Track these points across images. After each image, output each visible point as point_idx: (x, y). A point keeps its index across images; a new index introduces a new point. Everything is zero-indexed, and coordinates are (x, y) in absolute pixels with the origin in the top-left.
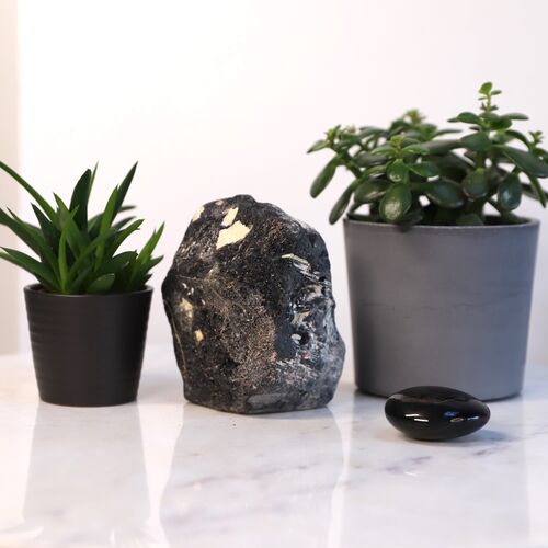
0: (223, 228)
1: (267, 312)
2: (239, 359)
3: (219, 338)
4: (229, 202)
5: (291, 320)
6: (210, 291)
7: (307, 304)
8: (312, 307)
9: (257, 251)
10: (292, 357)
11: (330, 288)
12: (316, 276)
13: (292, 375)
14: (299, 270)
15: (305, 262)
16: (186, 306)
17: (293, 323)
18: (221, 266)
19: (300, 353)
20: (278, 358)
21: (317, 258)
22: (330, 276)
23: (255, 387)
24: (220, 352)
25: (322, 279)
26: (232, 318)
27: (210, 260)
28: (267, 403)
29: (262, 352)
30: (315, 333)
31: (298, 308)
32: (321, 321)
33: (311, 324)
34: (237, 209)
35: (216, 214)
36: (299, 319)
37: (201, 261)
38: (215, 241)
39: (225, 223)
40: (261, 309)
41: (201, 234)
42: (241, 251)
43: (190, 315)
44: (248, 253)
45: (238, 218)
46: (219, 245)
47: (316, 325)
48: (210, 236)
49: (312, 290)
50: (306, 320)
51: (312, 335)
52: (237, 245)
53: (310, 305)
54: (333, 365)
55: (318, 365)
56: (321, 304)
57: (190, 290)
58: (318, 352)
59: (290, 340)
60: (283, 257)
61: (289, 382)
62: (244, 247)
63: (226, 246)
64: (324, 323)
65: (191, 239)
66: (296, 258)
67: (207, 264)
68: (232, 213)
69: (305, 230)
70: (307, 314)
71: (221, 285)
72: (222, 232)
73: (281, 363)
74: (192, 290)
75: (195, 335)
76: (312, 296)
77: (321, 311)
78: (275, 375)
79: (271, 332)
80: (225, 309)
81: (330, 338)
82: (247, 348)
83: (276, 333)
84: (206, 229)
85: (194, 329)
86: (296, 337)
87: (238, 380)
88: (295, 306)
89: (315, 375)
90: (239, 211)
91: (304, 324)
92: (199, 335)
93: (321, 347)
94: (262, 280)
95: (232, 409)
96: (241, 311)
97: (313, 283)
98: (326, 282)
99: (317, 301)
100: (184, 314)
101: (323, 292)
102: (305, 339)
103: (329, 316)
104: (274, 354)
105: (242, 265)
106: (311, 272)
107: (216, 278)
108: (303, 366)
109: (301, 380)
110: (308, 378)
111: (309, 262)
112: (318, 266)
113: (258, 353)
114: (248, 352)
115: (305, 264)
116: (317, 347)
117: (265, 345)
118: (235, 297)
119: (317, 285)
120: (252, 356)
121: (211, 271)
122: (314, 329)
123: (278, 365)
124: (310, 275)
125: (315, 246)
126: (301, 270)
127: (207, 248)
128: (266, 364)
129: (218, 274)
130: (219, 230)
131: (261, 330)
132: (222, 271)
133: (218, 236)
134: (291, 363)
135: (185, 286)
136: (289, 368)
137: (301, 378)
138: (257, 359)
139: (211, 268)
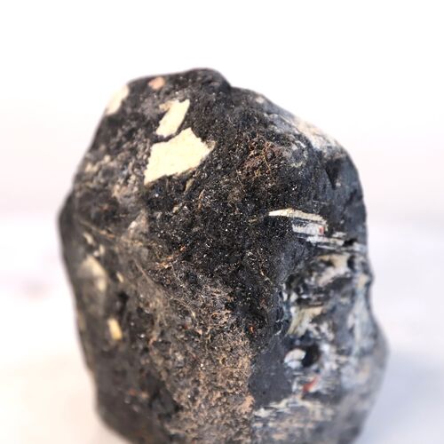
0: (159, 140)
1: (238, 323)
2: (184, 397)
3: (146, 350)
5: (287, 328)
6: (131, 262)
7: (319, 291)
8: (327, 298)
9: (221, 198)
10: (288, 392)
11: (365, 255)
12: (338, 238)
13: (285, 424)
15: (318, 218)
16: (94, 267)
17: (291, 330)
18: (151, 219)
19: (300, 383)
20: (255, 406)
21: (340, 208)
22: (364, 235)
24: (149, 375)
25: (349, 243)
26: (171, 323)
27: (130, 203)
29: (225, 394)
30: (332, 343)
31: (299, 301)
32: (344, 318)
33: (324, 328)
34: (187, 103)
35: (147, 108)
36: (301, 320)
38: (142, 165)
39: (164, 129)
40: (225, 317)
41: (119, 144)
42: (190, 197)
43: (102, 286)
44: (204, 199)
45: (187, 123)
46: (152, 174)
47: (334, 329)
48: (134, 151)
49: (330, 264)
50: (317, 320)
51: (325, 348)
52: (183, 179)
54: (364, 390)
55: (334, 396)
56: (347, 288)
57: (97, 248)
58: (337, 374)
59: (282, 368)
60: (273, 214)
61: (276, 437)
62: (195, 187)
63: (162, 180)
64: (350, 321)
65: (103, 148)
66: (298, 214)
67: (126, 212)
68: (177, 110)
69: (320, 154)
70: (317, 311)
71: (150, 257)
72: (157, 149)
73: (263, 413)
74: (102, 249)
75: (107, 327)
76: (329, 276)
77: (345, 300)
79: (245, 362)
80: (157, 302)
82: (196, 381)
83: (253, 362)
84: (130, 136)
85: (107, 317)
86: (294, 358)
87: (181, 432)
88: (294, 297)
89: (329, 412)
90: (191, 109)
91: (312, 327)
92: (115, 329)
93: (341, 365)
94: (228, 261)
96: (187, 313)
97: (331, 252)
98: (357, 247)
99: (339, 284)
100: (91, 281)
101: (350, 263)
102: (312, 355)
103: (359, 306)
104: (249, 400)
105: (191, 226)
106: (328, 234)
107: (141, 240)
108: (307, 404)
109: (301, 430)
110: (315, 422)
111: (324, 218)
112: (342, 222)
113: (219, 395)
114: (200, 389)
115: (316, 222)
116: (335, 367)
117: (231, 382)
118: (175, 288)
119: (340, 253)
120: (207, 397)
121: (134, 224)
122: (331, 336)
123: (256, 417)
124: (326, 240)
125: (338, 184)
126: (307, 236)
127: (128, 177)
128: (233, 417)
129: (146, 235)
130: (151, 144)
131: (224, 355)
132: (152, 230)
133: (149, 154)
134: (282, 406)
135: (90, 240)
136: (279, 416)
137: (301, 426)
138: (217, 405)
139: (134, 219)
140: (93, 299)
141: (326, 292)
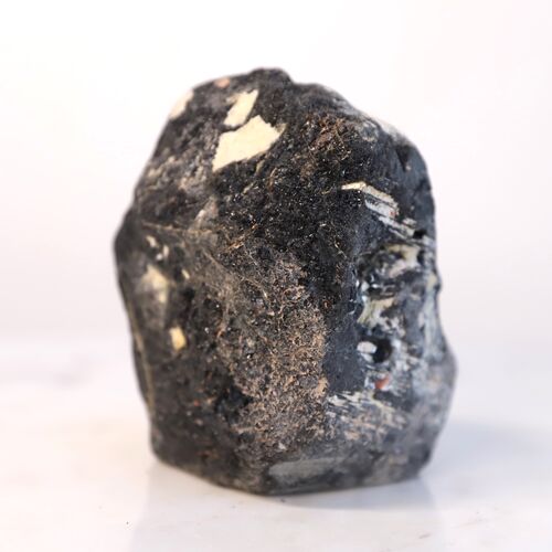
0: (225, 129)
1: (311, 299)
2: (251, 389)
3: (213, 346)
4: (241, 82)
5: (358, 315)
6: (198, 253)
7: (389, 282)
8: (398, 290)
9: (292, 175)
10: (357, 386)
11: (434, 251)
12: (408, 228)
13: (357, 422)
14: (375, 216)
15: (389, 199)
16: (156, 280)
17: (361, 319)
18: (220, 203)
19: (373, 379)
20: (330, 391)
21: (410, 193)
22: (433, 229)
23: (282, 447)
24: (216, 374)
25: (419, 234)
26: (240, 308)
27: (199, 192)
28: (306, 474)
29: (298, 377)
30: (403, 339)
31: (371, 290)
32: (414, 315)
33: (395, 323)
34: (255, 94)
35: (214, 102)
36: (373, 313)
37: (182, 194)
38: (210, 156)
39: (230, 121)
40: (299, 293)
41: (186, 142)
42: (261, 175)
43: (162, 298)
44: (274, 179)
45: (257, 110)
46: (219, 163)
47: (405, 324)
48: (201, 145)
49: (400, 256)
50: (387, 313)
51: (397, 344)
52: (253, 162)
53: (395, 285)
54: (435, 401)
55: (406, 402)
56: (417, 283)
57: (161, 251)
58: (408, 376)
59: (355, 355)
60: (344, 188)
61: (349, 436)
62: (267, 167)
63: (232, 165)
64: (421, 320)
65: (166, 151)
66: (370, 190)
67: (194, 201)
68: (246, 101)
69: (389, 138)
70: (388, 303)
71: (220, 242)
72: (225, 138)
73: (335, 400)
74: (166, 250)
75: (169, 337)
76: (399, 268)
77: (416, 297)
78: (324, 425)
79: (319, 339)
80: (227, 289)
81: (431, 351)
82: (268, 368)
83: (328, 340)
84: (196, 132)
85: (169, 326)
86: (367, 349)
87: (249, 430)
88: (365, 286)
89: (400, 419)
90: (260, 97)
91: (382, 321)
92: (178, 337)
93: (413, 367)
94: (301, 234)
95: (237, 482)
96: (259, 294)
97: (401, 242)
98: (426, 240)
99: (409, 276)
100: (151, 295)
101: (420, 259)
102: (383, 351)
103: (428, 307)
104: (323, 383)
105: (262, 204)
106: (399, 219)
107: (210, 228)
108: (379, 404)
109: (373, 432)
110: (387, 427)
111: (396, 200)
112: (412, 208)
113: (291, 380)
114: (271, 376)
115: (387, 204)
116: (406, 368)
117: (305, 363)
118: (247, 267)
119: (410, 245)
120: (279, 384)
121: (202, 213)
122: (402, 332)
123: (330, 404)
124: (396, 225)
125: (408, 168)
126: (380, 215)
127: (195, 169)
128: (306, 402)
129: (215, 221)
130: (219, 134)
131: (298, 334)
132: (222, 214)
133: (217, 145)
134: (355, 398)
135: (153, 242)
136: (351, 409)
137: (373, 427)
138: (289, 391)
139: (202, 207)
140: (152, 314)
141: (398, 284)
